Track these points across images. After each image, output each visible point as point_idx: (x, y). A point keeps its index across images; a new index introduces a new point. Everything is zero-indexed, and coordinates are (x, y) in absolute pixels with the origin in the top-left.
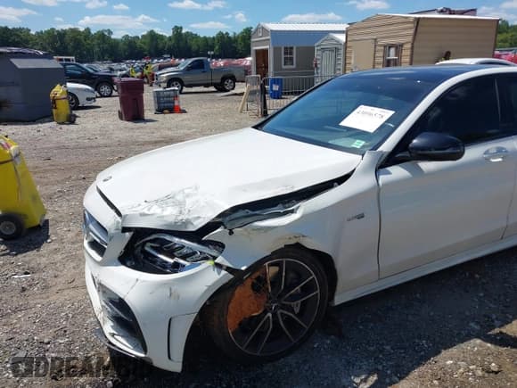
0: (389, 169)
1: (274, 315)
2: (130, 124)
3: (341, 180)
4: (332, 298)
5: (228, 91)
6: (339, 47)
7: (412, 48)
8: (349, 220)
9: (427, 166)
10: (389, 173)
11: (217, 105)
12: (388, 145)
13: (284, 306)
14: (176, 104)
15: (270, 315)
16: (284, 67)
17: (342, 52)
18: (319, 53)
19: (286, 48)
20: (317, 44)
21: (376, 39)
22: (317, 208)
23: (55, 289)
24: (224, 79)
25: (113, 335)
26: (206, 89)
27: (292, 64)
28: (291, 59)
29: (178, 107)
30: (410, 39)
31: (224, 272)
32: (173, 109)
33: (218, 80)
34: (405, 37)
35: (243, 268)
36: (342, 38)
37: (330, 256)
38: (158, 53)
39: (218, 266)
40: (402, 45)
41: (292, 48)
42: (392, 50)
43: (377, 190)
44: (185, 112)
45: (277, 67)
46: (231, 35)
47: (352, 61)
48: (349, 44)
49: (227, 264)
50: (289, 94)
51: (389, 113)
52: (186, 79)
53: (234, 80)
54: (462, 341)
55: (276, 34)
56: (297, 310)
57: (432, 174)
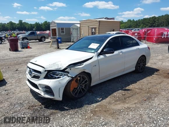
0: (100, 56)
1: (79, 88)
2: (14, 52)
3: (91, 58)
4: (90, 85)
5: (43, 41)
6: (78, 28)
7: (99, 29)
8: (93, 66)
9: (107, 55)
10: (100, 57)
11: (41, 46)
12: (99, 51)
13: (81, 86)
14: (28, 46)
15: (78, 88)
16: (61, 34)
17: (79, 29)
18: (72, 30)
19: (61, 28)
20: (71, 27)
21: (89, 26)
22: (87, 64)
23: (17, 93)
24: (42, 38)
25: (44, 95)
26: (35, 41)
27: (64, 33)
28: (64, 32)
29: (29, 46)
30: (98, 26)
31: (70, 78)
32: (27, 47)
33: (39, 38)
34: (97, 26)
35: (74, 77)
36: (79, 25)
37: (90, 74)
38: (14, 29)
39: (69, 76)
40: (96, 28)
41: (64, 28)
42: (93, 29)
43: (98, 60)
44: (31, 48)
45: (59, 34)
46: (40, 23)
47: (82, 32)
48: (81, 27)
49: (70, 76)
50: (63, 42)
51: (98, 45)
52: (29, 38)
53: (45, 38)
54: (118, 91)
55: (58, 24)
56: (84, 87)
57: (109, 57)
